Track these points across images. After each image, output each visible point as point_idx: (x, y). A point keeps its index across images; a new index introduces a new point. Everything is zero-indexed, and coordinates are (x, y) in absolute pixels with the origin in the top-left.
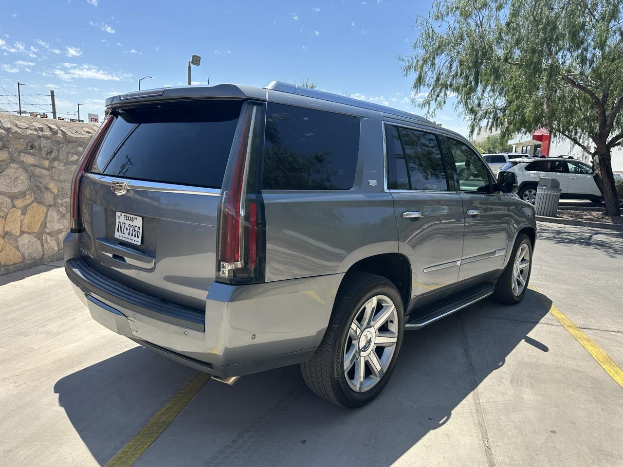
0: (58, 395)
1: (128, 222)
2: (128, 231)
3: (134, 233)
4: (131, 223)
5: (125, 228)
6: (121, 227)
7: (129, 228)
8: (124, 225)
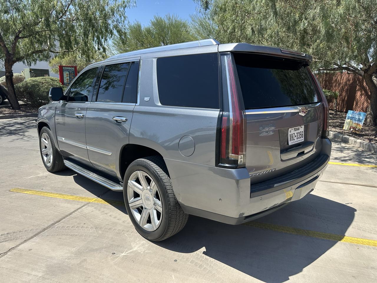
0: (290, 277)
1: (296, 132)
2: (297, 137)
3: (300, 136)
4: (298, 131)
5: (295, 136)
6: (292, 137)
7: (297, 135)
8: (293, 135)
